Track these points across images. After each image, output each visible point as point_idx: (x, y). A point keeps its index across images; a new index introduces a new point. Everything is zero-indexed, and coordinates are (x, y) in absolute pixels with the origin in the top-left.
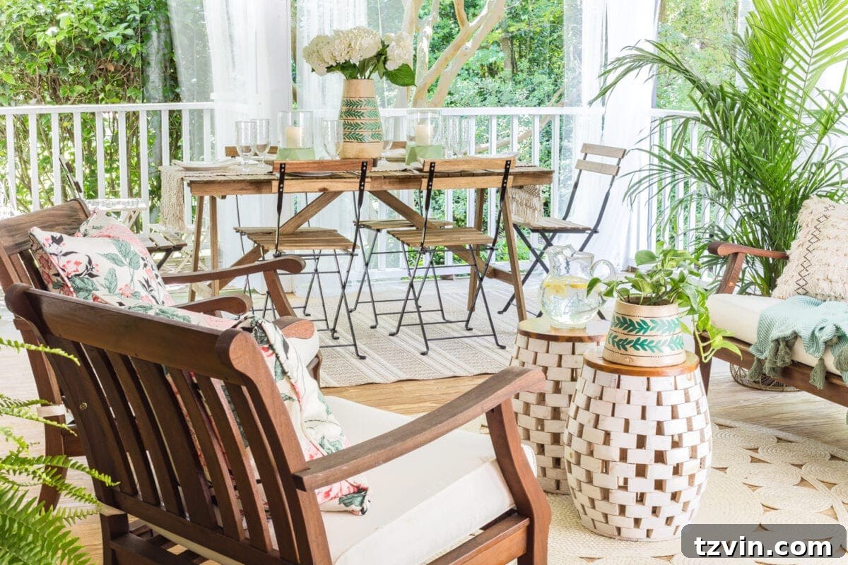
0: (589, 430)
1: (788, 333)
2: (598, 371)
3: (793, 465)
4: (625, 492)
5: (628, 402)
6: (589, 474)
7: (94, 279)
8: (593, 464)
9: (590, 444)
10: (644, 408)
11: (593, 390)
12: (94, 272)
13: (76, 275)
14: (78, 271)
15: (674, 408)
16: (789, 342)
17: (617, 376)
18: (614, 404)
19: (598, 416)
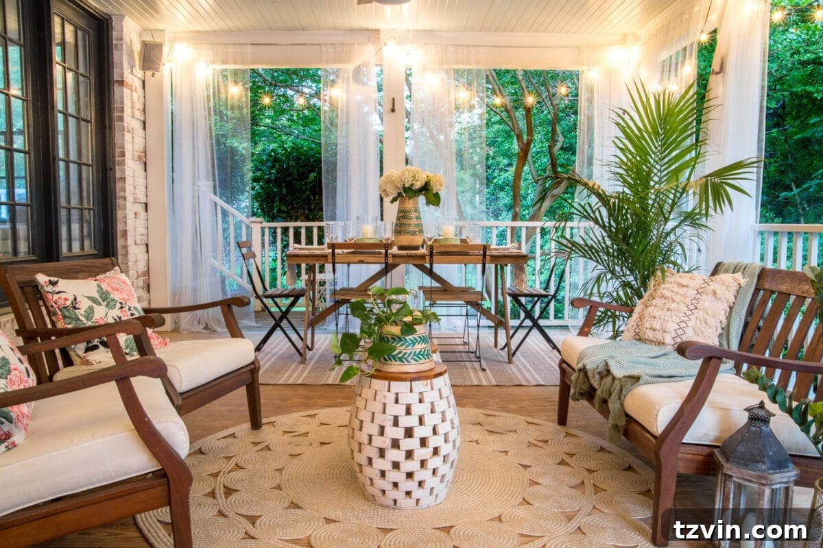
7: (77, 311)
10: (385, 405)
12: (77, 306)
13: (64, 307)
14: (65, 304)
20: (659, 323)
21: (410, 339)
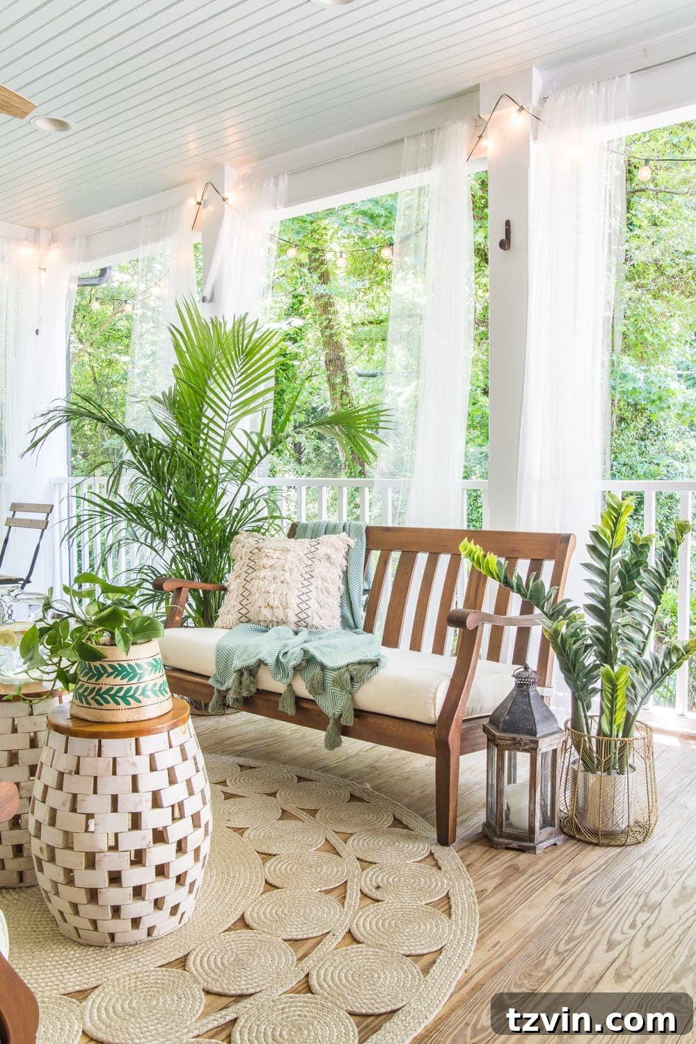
0: (64, 816)
1: (253, 661)
2: (71, 738)
3: (266, 794)
4: (119, 889)
5: (114, 773)
6: (69, 873)
8: (75, 860)
9: (66, 833)
10: (135, 778)
11: (65, 763)
15: (171, 771)
16: (252, 671)
17: (96, 741)
18: (96, 778)
19: (75, 796)
20: (277, 599)
21: (95, 667)
